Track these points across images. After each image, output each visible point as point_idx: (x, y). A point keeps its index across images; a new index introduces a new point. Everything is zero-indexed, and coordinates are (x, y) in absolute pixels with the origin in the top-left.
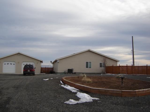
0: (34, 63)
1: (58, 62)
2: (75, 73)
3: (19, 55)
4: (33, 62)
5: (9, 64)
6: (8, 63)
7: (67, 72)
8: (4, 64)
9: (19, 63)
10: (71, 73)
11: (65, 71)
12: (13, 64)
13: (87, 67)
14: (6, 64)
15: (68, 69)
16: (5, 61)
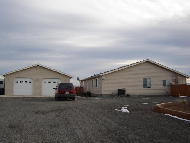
0: (61, 80)
1: (103, 79)
2: (128, 96)
3: (38, 68)
4: (59, 79)
5: (24, 82)
6: (21, 81)
7: (117, 94)
8: (15, 82)
9: (37, 80)
10: (122, 96)
11: (112, 92)
12: (28, 82)
13: (145, 86)
14: (19, 82)
15: (119, 90)
16: (16, 78)
